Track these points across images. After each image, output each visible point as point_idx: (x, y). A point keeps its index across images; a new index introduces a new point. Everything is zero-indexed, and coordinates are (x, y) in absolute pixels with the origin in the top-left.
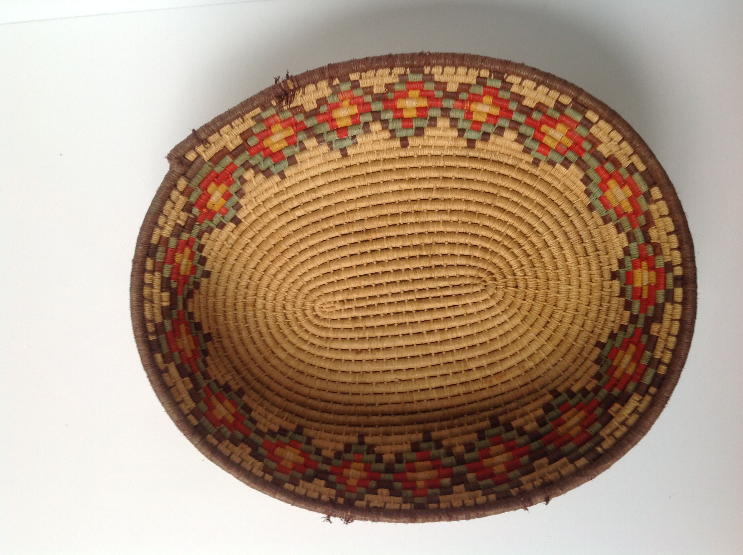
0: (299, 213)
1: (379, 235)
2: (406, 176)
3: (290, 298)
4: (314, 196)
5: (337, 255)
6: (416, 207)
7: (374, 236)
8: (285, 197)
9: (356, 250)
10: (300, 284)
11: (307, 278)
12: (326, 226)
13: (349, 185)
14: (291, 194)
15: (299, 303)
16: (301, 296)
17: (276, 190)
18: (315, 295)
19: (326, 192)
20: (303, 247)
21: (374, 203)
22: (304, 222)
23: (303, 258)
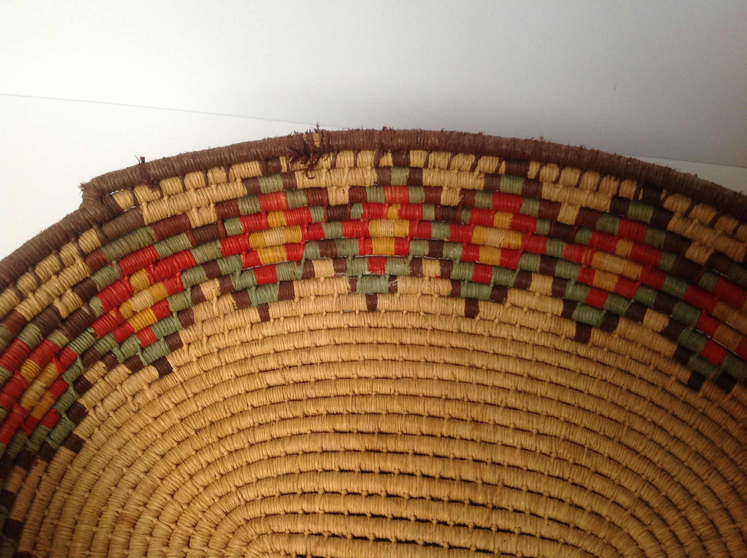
0: (272, 379)
1: (401, 446)
2: (466, 361)
3: (205, 526)
4: (306, 358)
5: (316, 464)
6: (476, 412)
7: (391, 445)
8: (256, 350)
9: (352, 463)
10: (233, 501)
11: (250, 494)
12: (312, 410)
13: (367, 354)
14: (268, 347)
15: (219, 539)
16: (227, 526)
17: (247, 335)
18: (252, 531)
19: (327, 355)
20: (261, 435)
21: (402, 389)
22: (275, 396)
23: (254, 455)
